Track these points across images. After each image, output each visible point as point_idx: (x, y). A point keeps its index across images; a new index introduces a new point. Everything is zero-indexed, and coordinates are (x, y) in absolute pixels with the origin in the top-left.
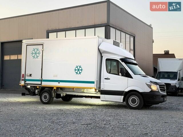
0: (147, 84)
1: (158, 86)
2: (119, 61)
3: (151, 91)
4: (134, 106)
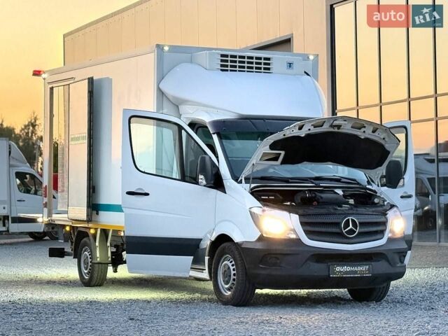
0: (252, 215)
1: (295, 218)
2: (180, 128)
3: (261, 239)
4: (229, 293)
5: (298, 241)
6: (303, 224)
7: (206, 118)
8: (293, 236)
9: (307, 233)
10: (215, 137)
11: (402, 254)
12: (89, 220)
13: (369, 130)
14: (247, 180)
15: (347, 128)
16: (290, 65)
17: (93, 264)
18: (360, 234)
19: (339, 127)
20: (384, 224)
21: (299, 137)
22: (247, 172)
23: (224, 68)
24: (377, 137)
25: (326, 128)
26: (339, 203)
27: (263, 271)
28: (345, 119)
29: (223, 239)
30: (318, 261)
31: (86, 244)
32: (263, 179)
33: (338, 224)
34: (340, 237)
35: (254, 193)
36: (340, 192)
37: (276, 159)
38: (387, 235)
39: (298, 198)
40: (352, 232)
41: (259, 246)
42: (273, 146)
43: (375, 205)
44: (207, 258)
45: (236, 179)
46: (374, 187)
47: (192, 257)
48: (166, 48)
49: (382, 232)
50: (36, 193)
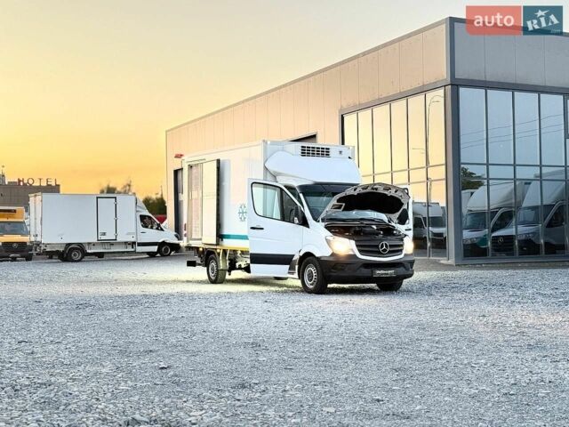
0: (327, 240)
1: (353, 242)
2: (281, 190)
3: (333, 255)
4: (311, 287)
5: (355, 255)
6: (357, 246)
7: (295, 184)
8: (351, 253)
9: (360, 251)
10: (301, 195)
11: (412, 263)
12: (217, 244)
13: (393, 191)
14: (323, 220)
15: (381, 190)
16: (341, 152)
17: (218, 270)
18: (390, 252)
19: (376, 189)
20: (402, 245)
21: (353, 195)
22: (322, 216)
23: (303, 154)
24: (397, 195)
25: (369, 190)
26: (375, 233)
27: (334, 274)
28: (380, 184)
29: (308, 255)
30: (366, 268)
31: (212, 259)
32: (331, 219)
33: (377, 246)
34: (379, 254)
35: (326, 227)
36: (374, 227)
37: (339, 207)
38: (404, 252)
39: (352, 231)
40: (385, 250)
41: (331, 259)
42: (338, 201)
43: (394, 235)
44: (297, 267)
45: (316, 220)
46: (393, 224)
47: (288, 266)
48: (269, 142)
49: (401, 250)
50: (152, 228)
